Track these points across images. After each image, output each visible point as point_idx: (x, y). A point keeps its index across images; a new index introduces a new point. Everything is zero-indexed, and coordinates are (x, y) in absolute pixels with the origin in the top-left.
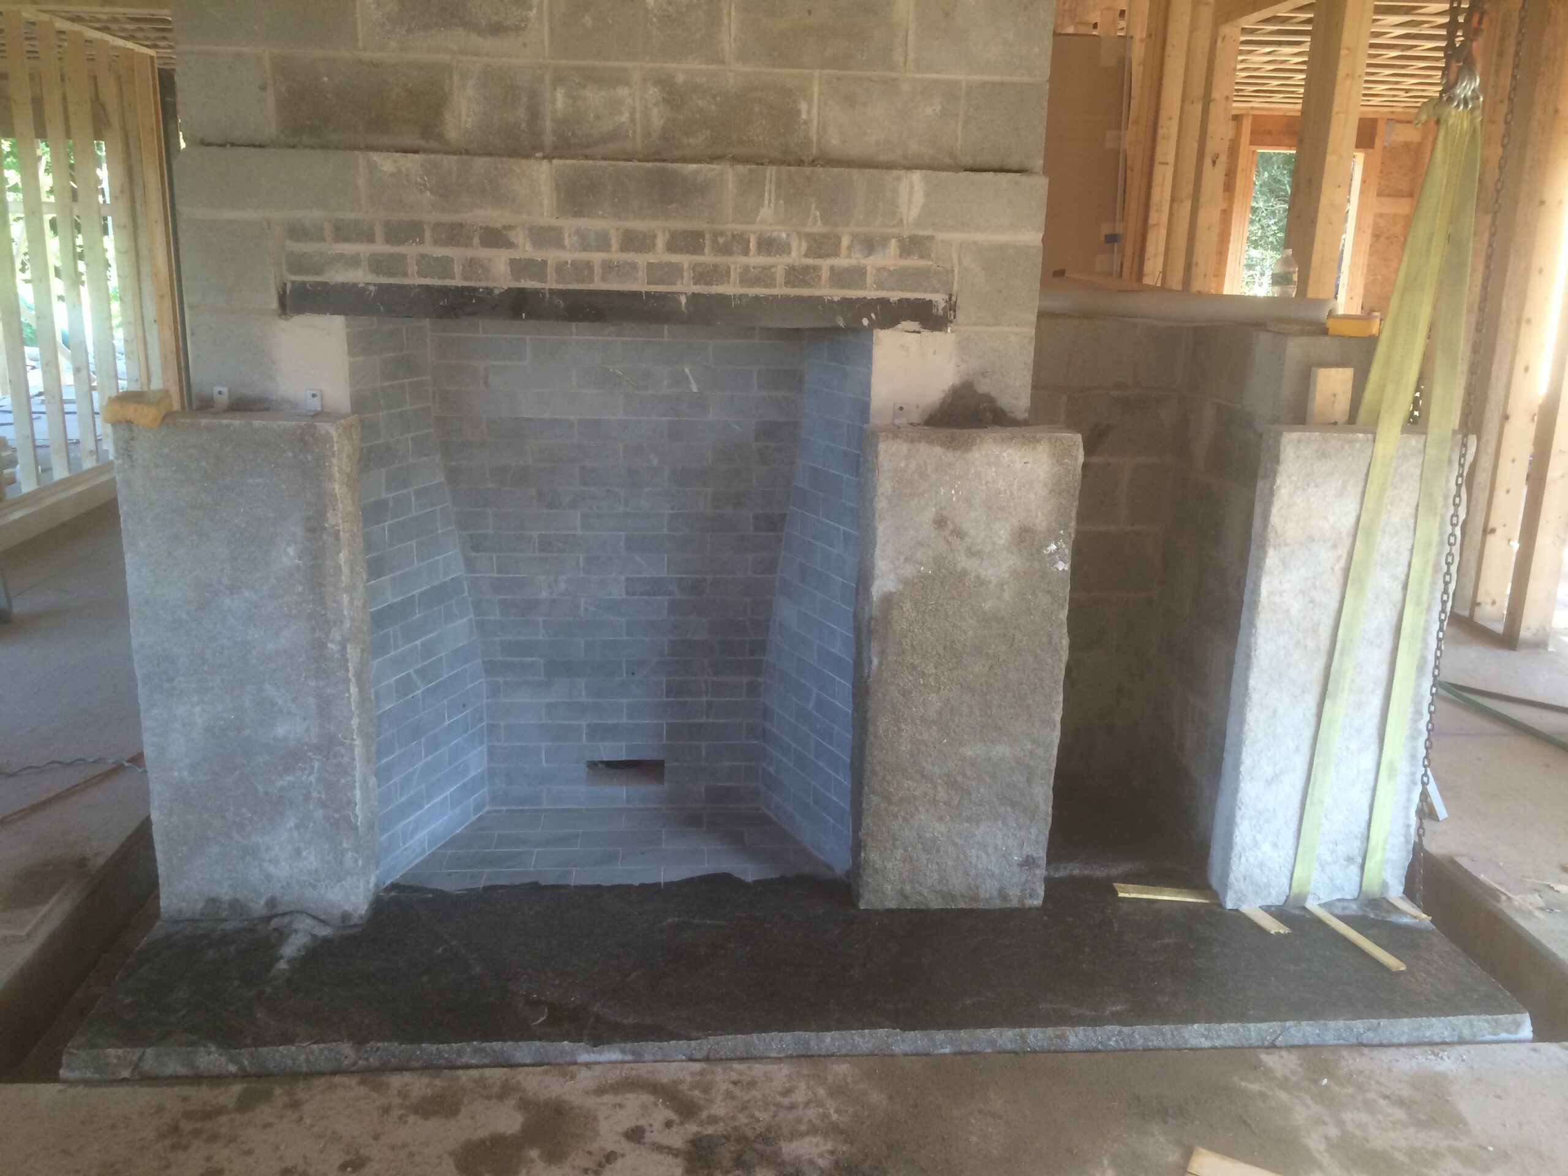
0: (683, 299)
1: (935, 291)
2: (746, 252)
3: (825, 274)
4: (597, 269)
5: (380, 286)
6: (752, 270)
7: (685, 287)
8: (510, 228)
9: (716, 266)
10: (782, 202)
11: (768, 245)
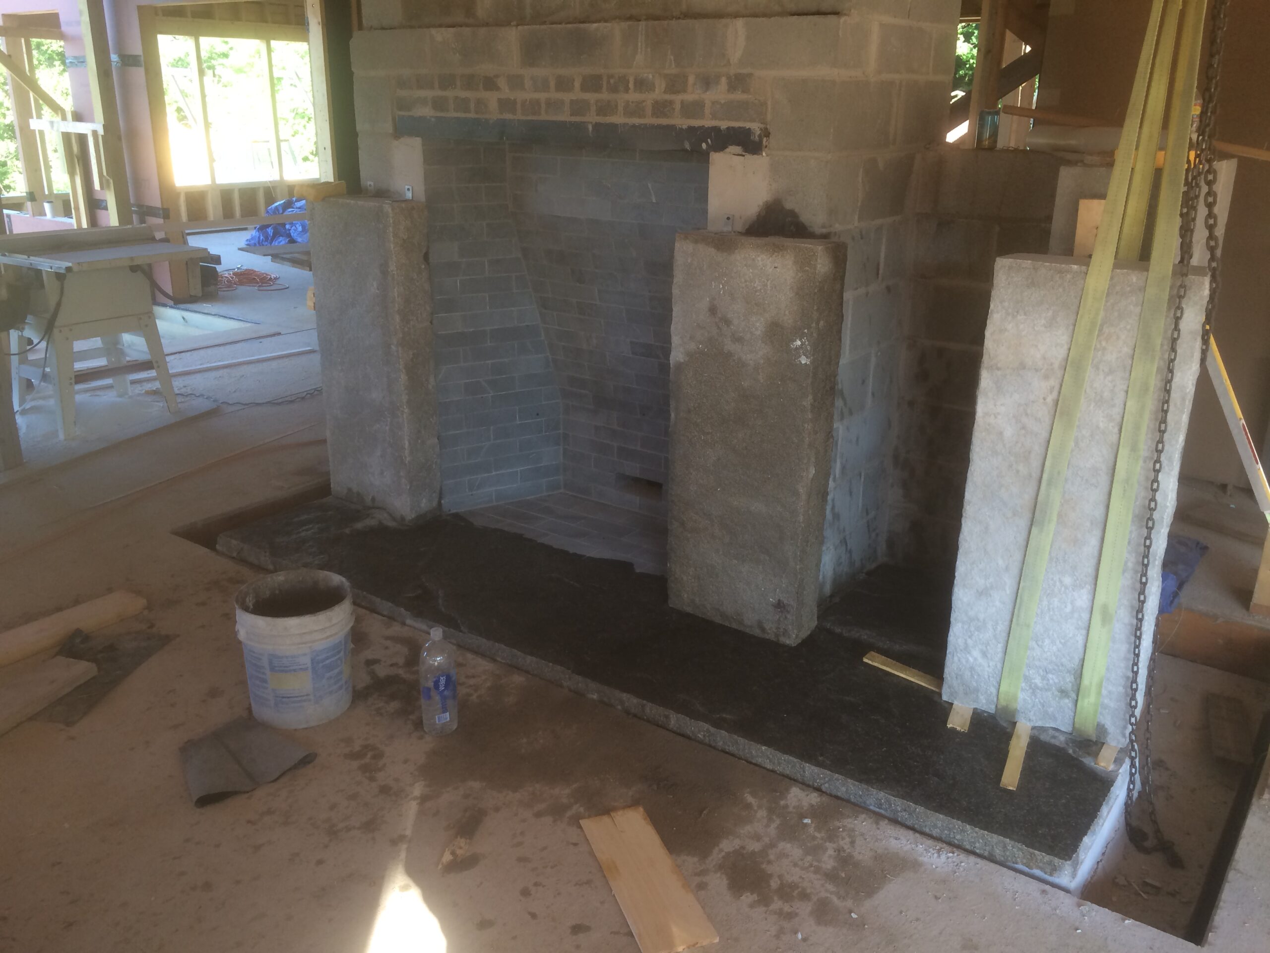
0: (590, 128)
1: (752, 120)
2: (627, 90)
3: (678, 106)
4: (543, 106)
5: (436, 117)
6: (631, 104)
7: (592, 118)
8: (497, 76)
9: (609, 101)
10: (649, 50)
11: (642, 85)
